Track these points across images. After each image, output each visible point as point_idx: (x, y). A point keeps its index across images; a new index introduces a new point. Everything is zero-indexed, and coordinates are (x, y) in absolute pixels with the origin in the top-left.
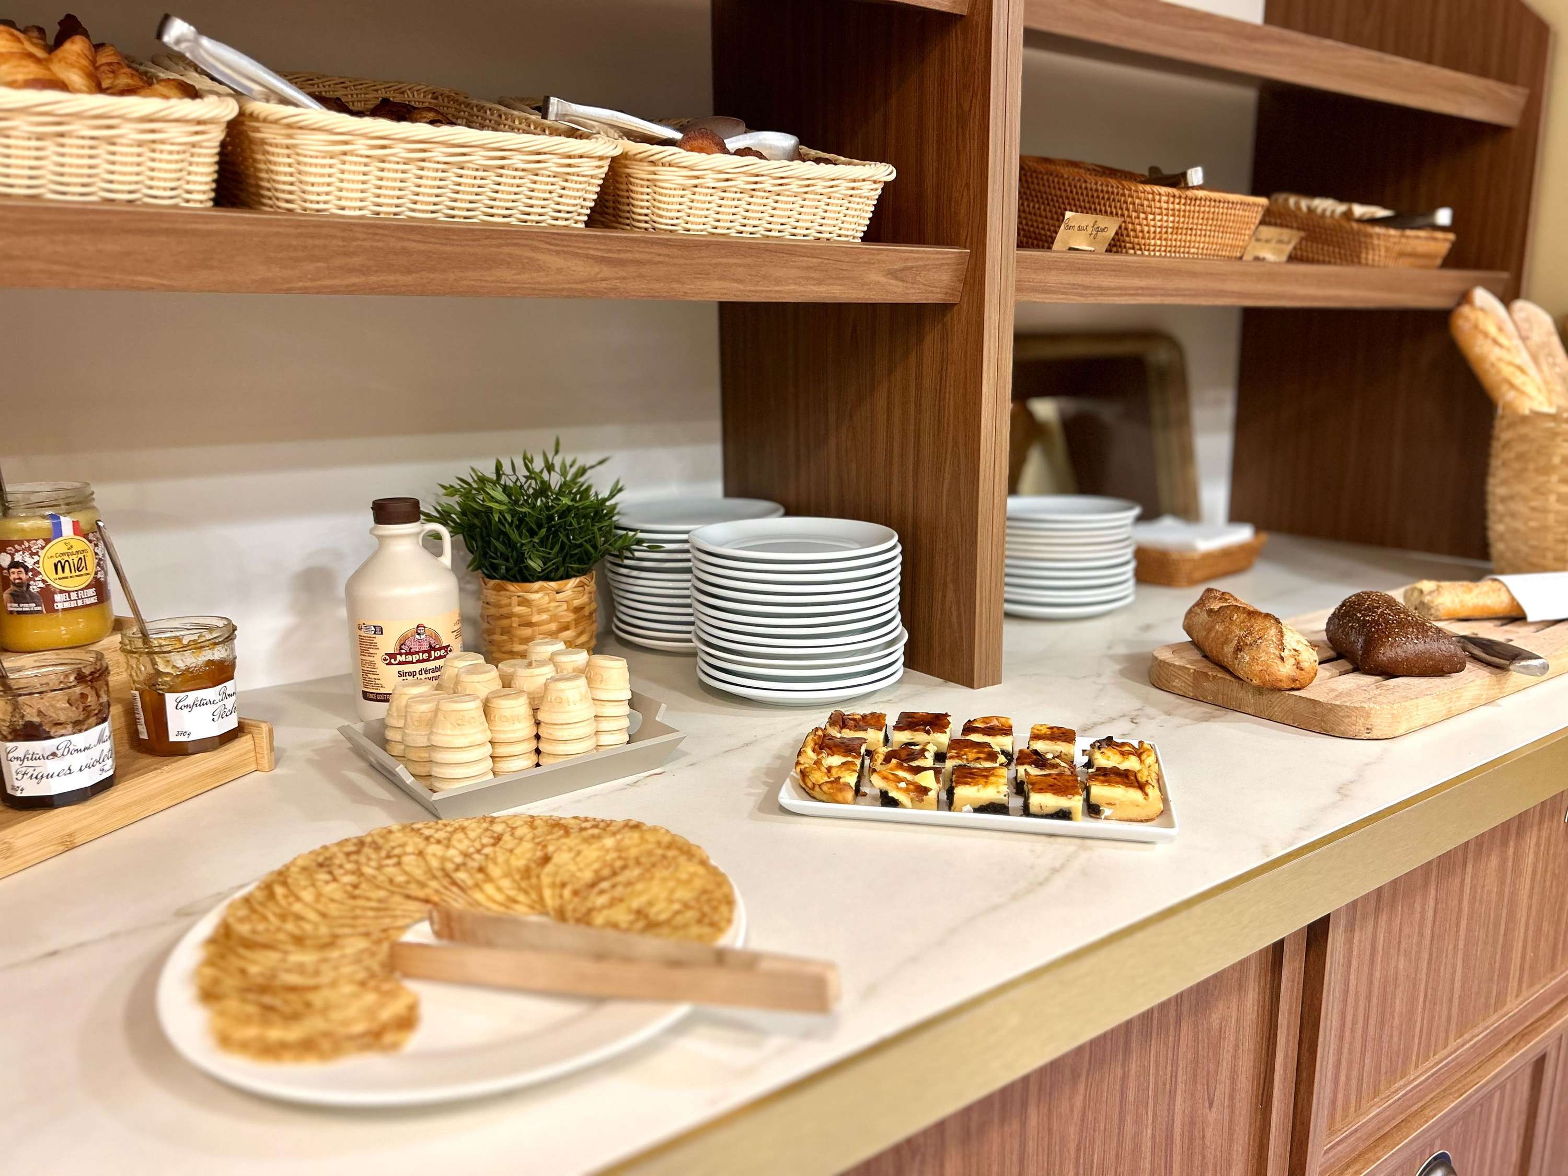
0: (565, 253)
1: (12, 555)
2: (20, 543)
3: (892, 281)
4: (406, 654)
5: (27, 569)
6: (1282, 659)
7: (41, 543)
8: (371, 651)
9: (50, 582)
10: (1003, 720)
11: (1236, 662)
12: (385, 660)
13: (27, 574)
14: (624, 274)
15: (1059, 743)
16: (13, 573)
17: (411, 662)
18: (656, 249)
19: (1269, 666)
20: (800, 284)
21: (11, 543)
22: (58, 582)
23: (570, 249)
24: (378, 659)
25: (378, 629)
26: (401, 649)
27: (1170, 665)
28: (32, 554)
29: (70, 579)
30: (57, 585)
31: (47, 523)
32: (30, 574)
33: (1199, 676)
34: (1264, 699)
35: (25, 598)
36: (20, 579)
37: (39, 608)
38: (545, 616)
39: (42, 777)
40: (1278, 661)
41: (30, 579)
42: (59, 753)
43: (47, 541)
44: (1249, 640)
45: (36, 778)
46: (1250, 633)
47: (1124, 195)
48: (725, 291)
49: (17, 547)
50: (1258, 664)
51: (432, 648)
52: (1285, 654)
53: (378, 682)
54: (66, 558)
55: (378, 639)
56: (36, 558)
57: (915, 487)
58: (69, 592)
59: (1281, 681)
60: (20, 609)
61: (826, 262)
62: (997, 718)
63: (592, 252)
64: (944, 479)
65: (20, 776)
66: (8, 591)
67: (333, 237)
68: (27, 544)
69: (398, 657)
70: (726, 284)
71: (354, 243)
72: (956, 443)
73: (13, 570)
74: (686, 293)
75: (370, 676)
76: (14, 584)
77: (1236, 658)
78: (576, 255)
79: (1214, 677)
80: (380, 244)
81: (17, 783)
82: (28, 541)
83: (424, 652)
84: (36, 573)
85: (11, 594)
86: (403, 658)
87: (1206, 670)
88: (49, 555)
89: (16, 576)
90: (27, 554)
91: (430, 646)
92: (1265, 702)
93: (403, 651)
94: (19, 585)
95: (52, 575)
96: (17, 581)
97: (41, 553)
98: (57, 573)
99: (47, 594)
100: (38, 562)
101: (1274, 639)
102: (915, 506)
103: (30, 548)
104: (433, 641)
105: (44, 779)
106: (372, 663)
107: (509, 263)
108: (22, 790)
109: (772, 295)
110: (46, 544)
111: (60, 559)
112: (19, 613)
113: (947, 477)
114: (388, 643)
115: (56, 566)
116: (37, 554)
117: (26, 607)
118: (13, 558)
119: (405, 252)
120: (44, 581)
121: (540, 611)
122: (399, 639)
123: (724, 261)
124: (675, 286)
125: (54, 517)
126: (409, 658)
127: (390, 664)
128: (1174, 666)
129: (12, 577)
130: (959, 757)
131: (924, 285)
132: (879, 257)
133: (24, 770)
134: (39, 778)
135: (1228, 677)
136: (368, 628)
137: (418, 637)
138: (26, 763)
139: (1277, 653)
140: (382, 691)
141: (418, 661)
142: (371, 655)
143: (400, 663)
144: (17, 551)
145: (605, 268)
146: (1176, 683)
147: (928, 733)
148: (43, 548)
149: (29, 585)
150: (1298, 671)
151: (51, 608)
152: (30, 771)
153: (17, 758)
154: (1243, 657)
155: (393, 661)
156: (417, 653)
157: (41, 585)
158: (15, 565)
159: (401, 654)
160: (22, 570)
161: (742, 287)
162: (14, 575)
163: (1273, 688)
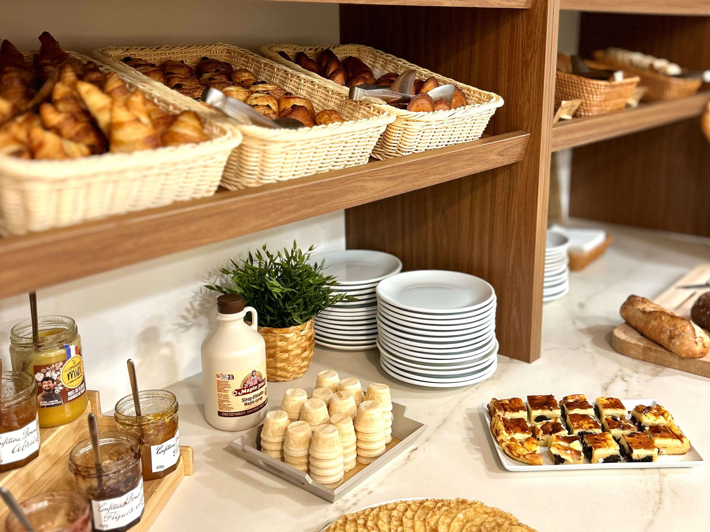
0: (376, 179)
1: (45, 374)
2: (49, 366)
3: (499, 157)
4: (247, 388)
5: (53, 381)
6: (696, 343)
7: (61, 363)
8: (226, 389)
9: (66, 386)
10: (581, 396)
11: (671, 345)
12: (235, 393)
13: (53, 383)
14: (397, 183)
15: (618, 409)
16: (45, 384)
17: (249, 393)
18: (412, 167)
19: (690, 347)
20: (463, 169)
21: (45, 367)
22: (70, 384)
23: (378, 177)
24: (230, 394)
25: (231, 376)
26: (244, 386)
27: (629, 343)
28: (56, 371)
29: (75, 381)
30: (69, 386)
31: (63, 351)
32: (55, 383)
33: (645, 349)
34: (684, 363)
35: (52, 397)
36: (49, 387)
37: (60, 402)
38: (295, 345)
39: (119, 517)
40: (695, 344)
41: (55, 386)
42: (128, 502)
43: (64, 362)
44: (677, 332)
45: (116, 518)
46: (676, 329)
47: (581, 85)
48: (434, 180)
49: (47, 368)
50: (685, 346)
51: (259, 382)
52: (697, 340)
53: (229, 406)
54: (73, 369)
55: (231, 381)
56: (58, 373)
57: (490, 253)
58: (74, 389)
59: (696, 354)
60: (49, 404)
61: (475, 155)
62: (578, 395)
63: (386, 176)
64: (510, 251)
65: (106, 519)
66: (41, 395)
67: (285, 197)
68: (53, 366)
69: (242, 391)
70: (435, 177)
71: (293, 198)
72: (519, 233)
73: (44, 382)
74: (419, 185)
75: (224, 403)
76: (45, 390)
77: (671, 342)
78: (380, 179)
79: (655, 350)
80: (303, 196)
81: (104, 523)
82: (54, 364)
83: (255, 386)
84: (59, 382)
85: (43, 396)
86: (245, 391)
87: (650, 346)
88: (65, 370)
89: (47, 385)
90: (53, 372)
91: (258, 382)
92: (685, 364)
93: (245, 387)
94: (49, 391)
95: (67, 381)
96: (47, 388)
97: (61, 370)
98: (69, 379)
99: (65, 392)
100: (59, 376)
101: (691, 332)
102: (490, 263)
103: (55, 368)
104: (259, 378)
105: (121, 518)
106: (227, 396)
107: (353, 191)
108: (107, 526)
109: (452, 177)
110: (64, 364)
111: (70, 371)
112: (47, 406)
113: (513, 251)
114: (236, 384)
115: (68, 375)
116: (59, 370)
117: (52, 403)
118: (45, 375)
119: (314, 197)
120: (62, 386)
121: (292, 344)
122: (243, 381)
123: (436, 166)
124: (416, 183)
125: (67, 346)
126: (248, 390)
127: (238, 395)
128: (631, 343)
129: (44, 386)
130: (580, 427)
131: (511, 155)
132: (496, 147)
133: (109, 515)
134: (117, 518)
135: (663, 350)
136: (224, 377)
137: (252, 378)
138: (111, 511)
139: (693, 340)
140: (232, 411)
141: (253, 391)
142: (225, 391)
143: (244, 394)
144: (48, 371)
145: (390, 182)
146: (632, 352)
147: (551, 410)
148: (62, 367)
149: (54, 390)
150: (704, 349)
151: (66, 401)
152: (113, 515)
153: (106, 509)
154: (675, 342)
155: (239, 393)
156: (252, 387)
157: (61, 388)
158: (46, 379)
159: (244, 389)
160: (51, 381)
161: (441, 176)
162: (45, 385)
163: (693, 357)
